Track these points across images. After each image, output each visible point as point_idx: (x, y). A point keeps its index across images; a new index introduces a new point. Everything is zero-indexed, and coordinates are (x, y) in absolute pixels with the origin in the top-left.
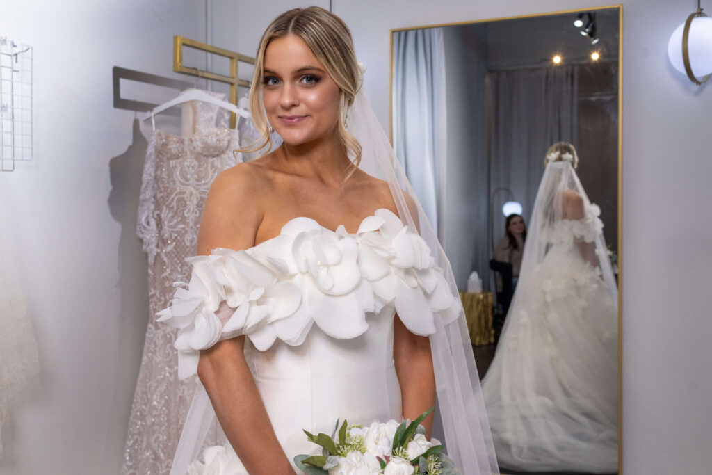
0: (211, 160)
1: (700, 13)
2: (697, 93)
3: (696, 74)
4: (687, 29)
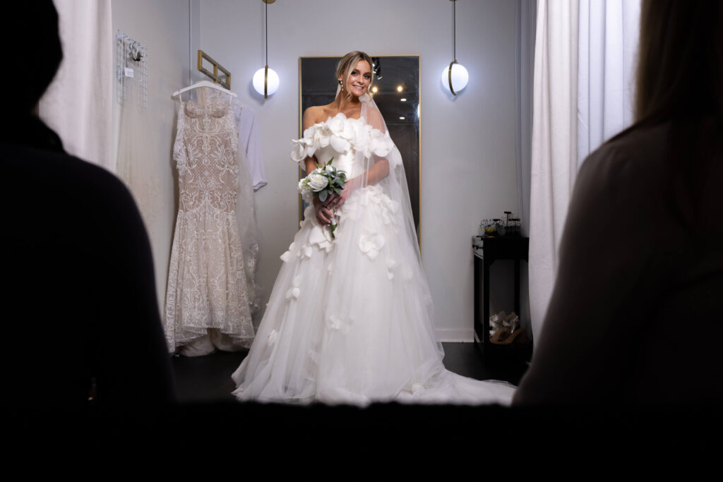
0: (217, 119)
1: (455, 62)
2: (454, 100)
3: (455, 91)
4: (450, 68)
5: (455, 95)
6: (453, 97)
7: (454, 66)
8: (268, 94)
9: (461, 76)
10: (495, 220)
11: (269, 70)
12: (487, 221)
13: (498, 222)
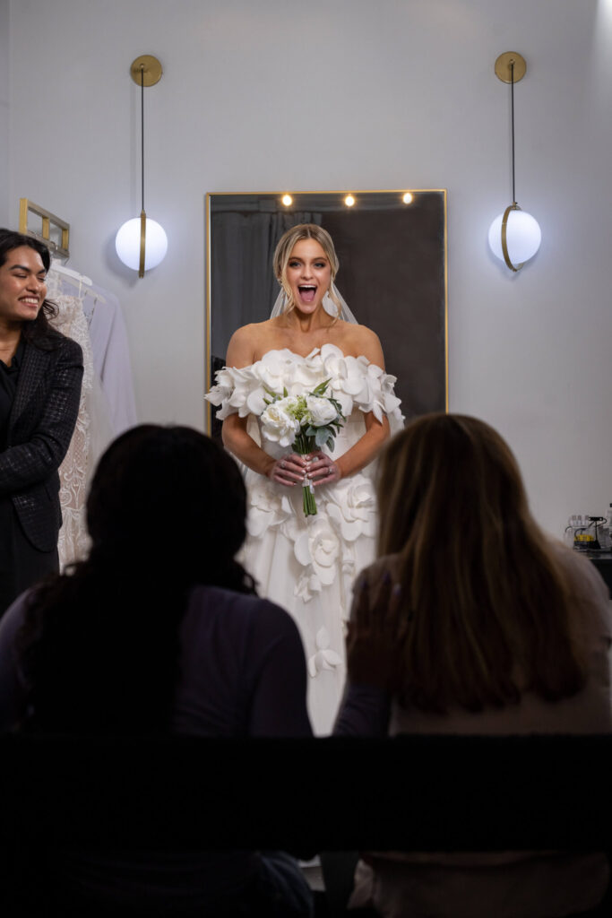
1: (514, 207)
2: (514, 279)
3: (514, 261)
4: (505, 220)
5: (515, 270)
6: (511, 273)
7: (512, 214)
8: (147, 268)
9: (526, 231)
10: (595, 519)
11: (148, 221)
12: (580, 518)
13: (599, 523)
